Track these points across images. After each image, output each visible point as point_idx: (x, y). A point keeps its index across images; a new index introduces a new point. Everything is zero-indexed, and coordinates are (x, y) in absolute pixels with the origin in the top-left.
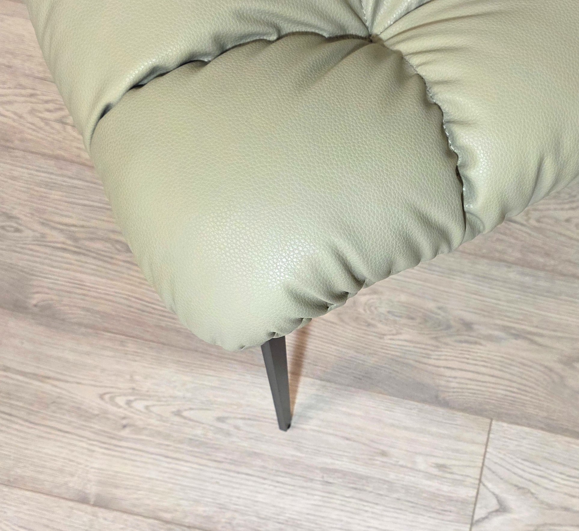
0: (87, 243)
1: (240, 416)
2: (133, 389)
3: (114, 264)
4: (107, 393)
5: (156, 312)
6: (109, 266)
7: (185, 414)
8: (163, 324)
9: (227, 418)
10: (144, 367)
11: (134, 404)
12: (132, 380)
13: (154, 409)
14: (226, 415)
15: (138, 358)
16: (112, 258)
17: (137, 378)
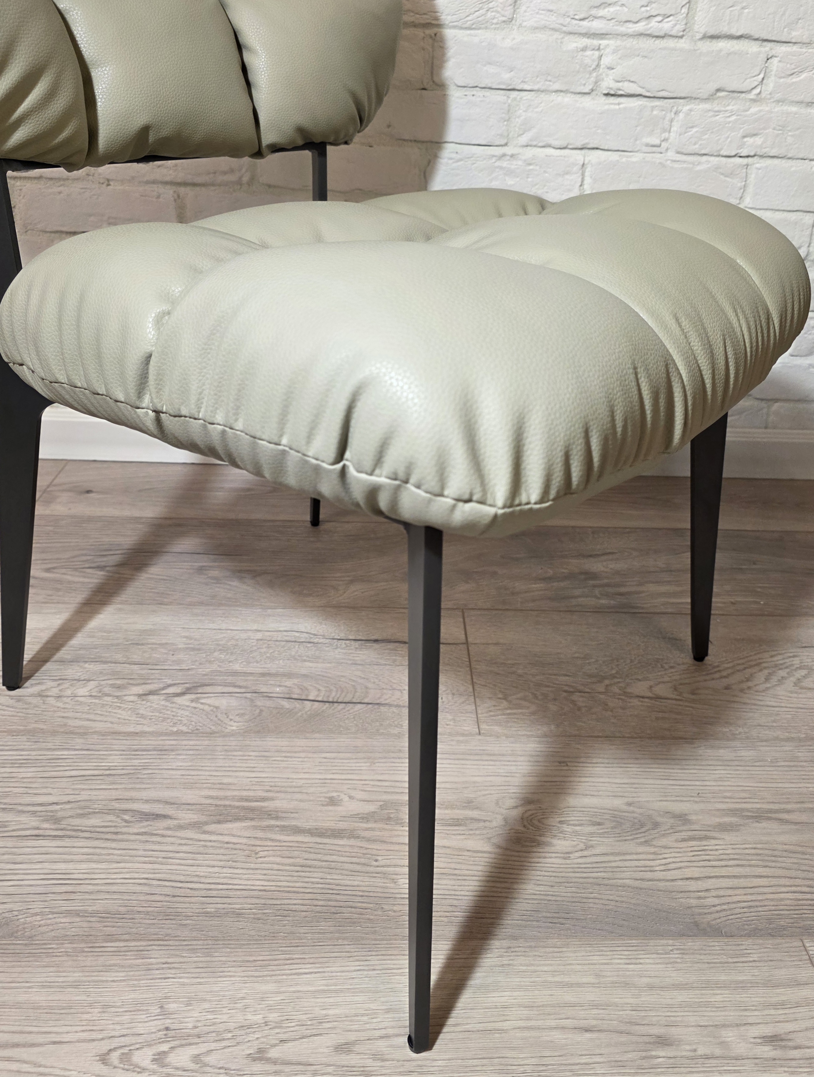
0: (77, 821)
1: (378, 1033)
2: (167, 1029)
3: (122, 840)
4: (115, 1049)
5: (196, 893)
6: (114, 845)
7: (273, 1053)
8: (211, 908)
9: (354, 1043)
10: (184, 984)
11: (172, 1059)
12: (164, 1012)
13: (210, 1059)
14: (352, 1037)
15: (170, 973)
16: (116, 833)
17: (172, 1007)
